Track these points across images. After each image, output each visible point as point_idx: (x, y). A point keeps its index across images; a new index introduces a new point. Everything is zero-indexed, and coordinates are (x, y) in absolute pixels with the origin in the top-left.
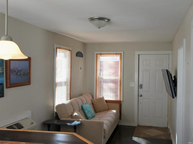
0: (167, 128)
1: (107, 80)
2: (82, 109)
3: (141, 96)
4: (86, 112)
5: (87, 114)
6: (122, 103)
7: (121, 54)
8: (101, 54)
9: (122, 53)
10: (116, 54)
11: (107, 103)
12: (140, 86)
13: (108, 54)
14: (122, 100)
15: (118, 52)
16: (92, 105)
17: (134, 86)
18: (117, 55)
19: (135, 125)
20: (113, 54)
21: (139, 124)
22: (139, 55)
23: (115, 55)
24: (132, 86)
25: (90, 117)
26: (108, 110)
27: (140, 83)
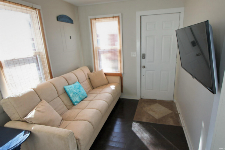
0: (173, 101)
1: (105, 50)
2: (66, 92)
3: (144, 67)
4: (71, 95)
5: (72, 99)
6: (123, 76)
7: (118, 17)
8: (95, 19)
9: (120, 15)
10: (113, 17)
11: (107, 76)
12: (143, 56)
13: (104, 18)
14: (122, 72)
15: (115, 15)
16: (88, 80)
17: (135, 56)
18: (115, 18)
19: (138, 98)
20: (110, 17)
21: (142, 97)
22: (141, 16)
23: (112, 19)
24: (134, 56)
25: (77, 102)
26: (107, 84)
27: (143, 53)
